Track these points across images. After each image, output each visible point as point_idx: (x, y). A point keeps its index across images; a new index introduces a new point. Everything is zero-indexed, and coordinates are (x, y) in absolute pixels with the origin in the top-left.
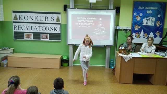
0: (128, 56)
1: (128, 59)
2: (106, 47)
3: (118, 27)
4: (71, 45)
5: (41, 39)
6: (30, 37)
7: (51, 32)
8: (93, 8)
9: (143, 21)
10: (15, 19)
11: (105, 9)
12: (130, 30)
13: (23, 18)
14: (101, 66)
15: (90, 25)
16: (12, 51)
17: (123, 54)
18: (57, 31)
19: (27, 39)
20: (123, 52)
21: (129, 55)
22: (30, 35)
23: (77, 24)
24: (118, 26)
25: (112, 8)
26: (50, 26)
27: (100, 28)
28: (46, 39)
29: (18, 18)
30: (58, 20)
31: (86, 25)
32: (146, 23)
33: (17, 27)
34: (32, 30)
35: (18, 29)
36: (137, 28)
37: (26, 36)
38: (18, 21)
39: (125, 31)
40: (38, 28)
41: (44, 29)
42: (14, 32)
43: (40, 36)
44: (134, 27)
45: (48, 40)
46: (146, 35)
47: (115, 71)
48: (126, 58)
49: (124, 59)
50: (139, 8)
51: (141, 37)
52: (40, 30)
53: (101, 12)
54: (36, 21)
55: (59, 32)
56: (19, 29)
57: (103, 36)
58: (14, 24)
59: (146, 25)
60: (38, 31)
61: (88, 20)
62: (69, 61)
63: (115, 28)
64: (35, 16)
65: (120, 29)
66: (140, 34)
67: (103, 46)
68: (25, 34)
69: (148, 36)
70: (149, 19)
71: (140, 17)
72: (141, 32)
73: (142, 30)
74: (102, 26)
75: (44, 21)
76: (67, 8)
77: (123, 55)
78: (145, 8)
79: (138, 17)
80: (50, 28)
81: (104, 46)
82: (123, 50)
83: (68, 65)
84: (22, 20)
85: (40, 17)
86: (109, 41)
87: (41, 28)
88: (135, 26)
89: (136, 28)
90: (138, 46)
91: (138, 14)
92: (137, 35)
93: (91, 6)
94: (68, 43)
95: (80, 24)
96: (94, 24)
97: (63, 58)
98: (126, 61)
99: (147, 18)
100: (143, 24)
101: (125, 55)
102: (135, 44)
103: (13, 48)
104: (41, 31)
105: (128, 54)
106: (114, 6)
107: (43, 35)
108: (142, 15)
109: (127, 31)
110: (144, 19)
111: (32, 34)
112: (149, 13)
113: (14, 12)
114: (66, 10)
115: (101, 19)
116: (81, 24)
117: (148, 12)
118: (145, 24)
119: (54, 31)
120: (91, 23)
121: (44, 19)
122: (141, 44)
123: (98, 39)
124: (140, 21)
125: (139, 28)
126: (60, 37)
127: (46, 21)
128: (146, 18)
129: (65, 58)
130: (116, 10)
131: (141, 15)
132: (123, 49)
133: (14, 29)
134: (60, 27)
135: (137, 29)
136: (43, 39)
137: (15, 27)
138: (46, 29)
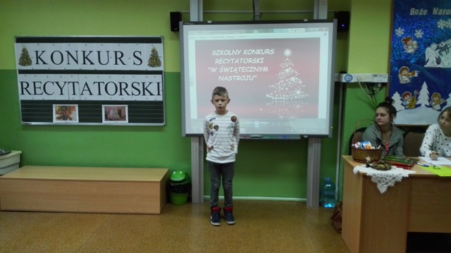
0: (389, 172)
1: (387, 183)
2: (307, 139)
3: (344, 75)
4: (197, 139)
5: (105, 122)
6: (71, 116)
7: (133, 100)
8: (262, 19)
9: (424, 55)
10: (22, 63)
11: (302, 21)
12: (384, 84)
13: (46, 57)
14: (294, 201)
15: (256, 73)
16: (18, 160)
17: (368, 166)
18: (151, 94)
19: (62, 122)
20: (368, 159)
21: (390, 169)
22: (70, 110)
23: (214, 70)
24: (345, 72)
25: (324, 16)
26: (129, 79)
27: (286, 82)
28: (117, 120)
29: (34, 60)
30: (154, 60)
31: (240, 74)
32: (435, 59)
33: (31, 85)
34: (74, 94)
35: (32, 91)
36: (408, 76)
37: (57, 113)
38: (34, 66)
39: (367, 89)
40: (94, 89)
41: (111, 89)
42: (22, 101)
43: (101, 111)
44: (397, 73)
45: (126, 122)
46: (436, 99)
47: (340, 220)
48: (381, 179)
49: (376, 184)
50: (411, 14)
51: (420, 105)
52: (100, 94)
53: (289, 29)
54: (88, 67)
55: (160, 98)
56: (35, 94)
57: (298, 106)
58: (21, 78)
59: (435, 65)
60: (95, 97)
61: (248, 57)
62: (191, 188)
63: (336, 80)
64: (84, 52)
65: (353, 81)
66: (418, 95)
67: (299, 138)
68: (55, 108)
69: (442, 101)
70: (445, 48)
71: (415, 42)
72: (419, 89)
73: (422, 84)
74: (294, 75)
75: (112, 67)
76: (181, 23)
77: (370, 171)
78: (430, 11)
79: (408, 42)
80: (130, 85)
81: (302, 136)
82: (369, 152)
83: (189, 200)
84: (44, 63)
85: (99, 52)
86: (318, 122)
87: (103, 87)
88: (401, 72)
89: (404, 78)
90: (411, 134)
91: (410, 32)
92: (408, 100)
93: (257, 13)
94: (188, 132)
95: (222, 70)
96: (266, 69)
97: (173, 179)
98: (383, 189)
99: (438, 43)
100: (425, 62)
101: (378, 169)
102: (401, 127)
103: (20, 152)
104: (104, 97)
105: (387, 165)
106: (328, 9)
107: (110, 108)
108: (421, 36)
109: (375, 89)
110: (428, 49)
111: (77, 106)
112: (445, 27)
113: (20, 40)
114: (178, 30)
115: (288, 53)
116: (226, 70)
117: (441, 24)
118: (431, 63)
119: (144, 94)
120: (256, 65)
121: (112, 60)
122: (422, 130)
123: (281, 117)
124: (416, 53)
125: (414, 78)
126: (162, 112)
127: (116, 64)
128: (434, 46)
129: (178, 176)
130: (336, 20)
131: (419, 34)
132: (368, 150)
133: (23, 93)
134: (160, 81)
135: (407, 79)
136: (111, 120)
137: (25, 85)
138: (120, 88)
